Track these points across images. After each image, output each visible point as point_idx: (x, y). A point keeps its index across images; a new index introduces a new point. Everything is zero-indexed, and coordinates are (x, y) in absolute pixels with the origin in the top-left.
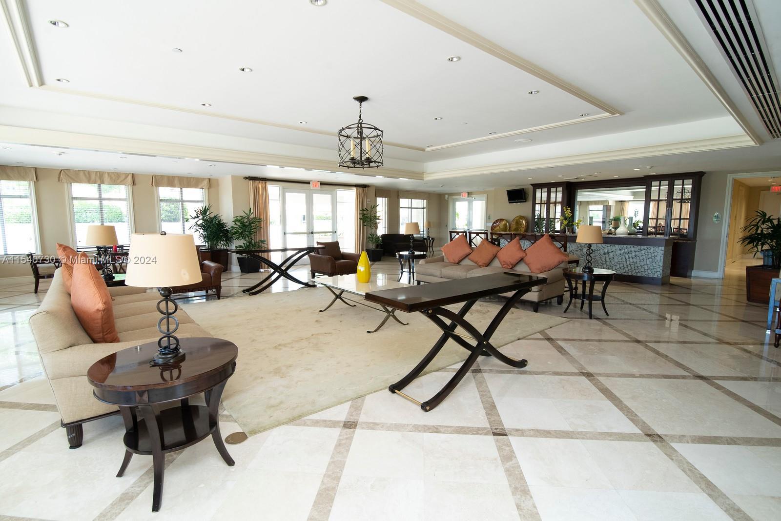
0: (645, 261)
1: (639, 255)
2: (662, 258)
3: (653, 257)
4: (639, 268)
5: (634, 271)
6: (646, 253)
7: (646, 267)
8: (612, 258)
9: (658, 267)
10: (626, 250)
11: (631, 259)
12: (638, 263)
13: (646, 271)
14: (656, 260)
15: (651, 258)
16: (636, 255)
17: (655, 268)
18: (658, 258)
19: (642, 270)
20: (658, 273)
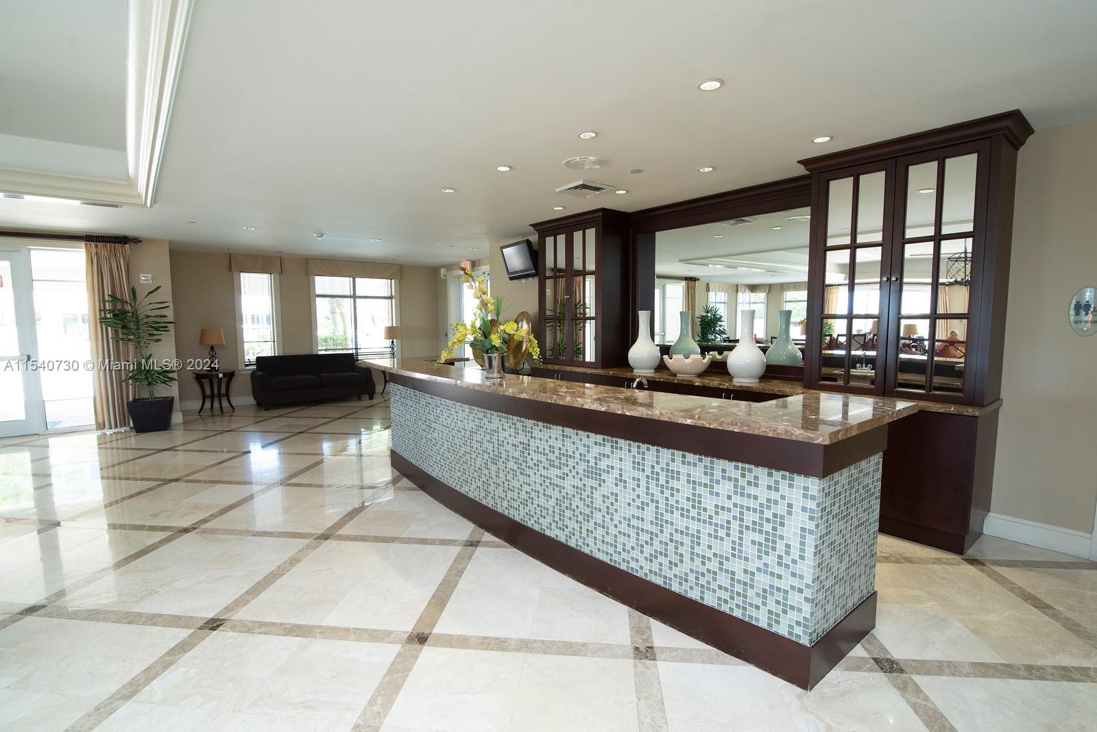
0: (735, 535)
1: (709, 502)
2: (811, 541)
3: (768, 527)
4: (709, 565)
5: (692, 577)
6: (737, 499)
7: (736, 565)
8: (612, 499)
9: (796, 582)
10: (657, 469)
11: (677, 514)
12: (705, 540)
13: (739, 588)
14: (780, 546)
15: (756, 527)
16: (695, 500)
17: (777, 582)
18: (791, 532)
19: (724, 580)
20: (793, 616)
